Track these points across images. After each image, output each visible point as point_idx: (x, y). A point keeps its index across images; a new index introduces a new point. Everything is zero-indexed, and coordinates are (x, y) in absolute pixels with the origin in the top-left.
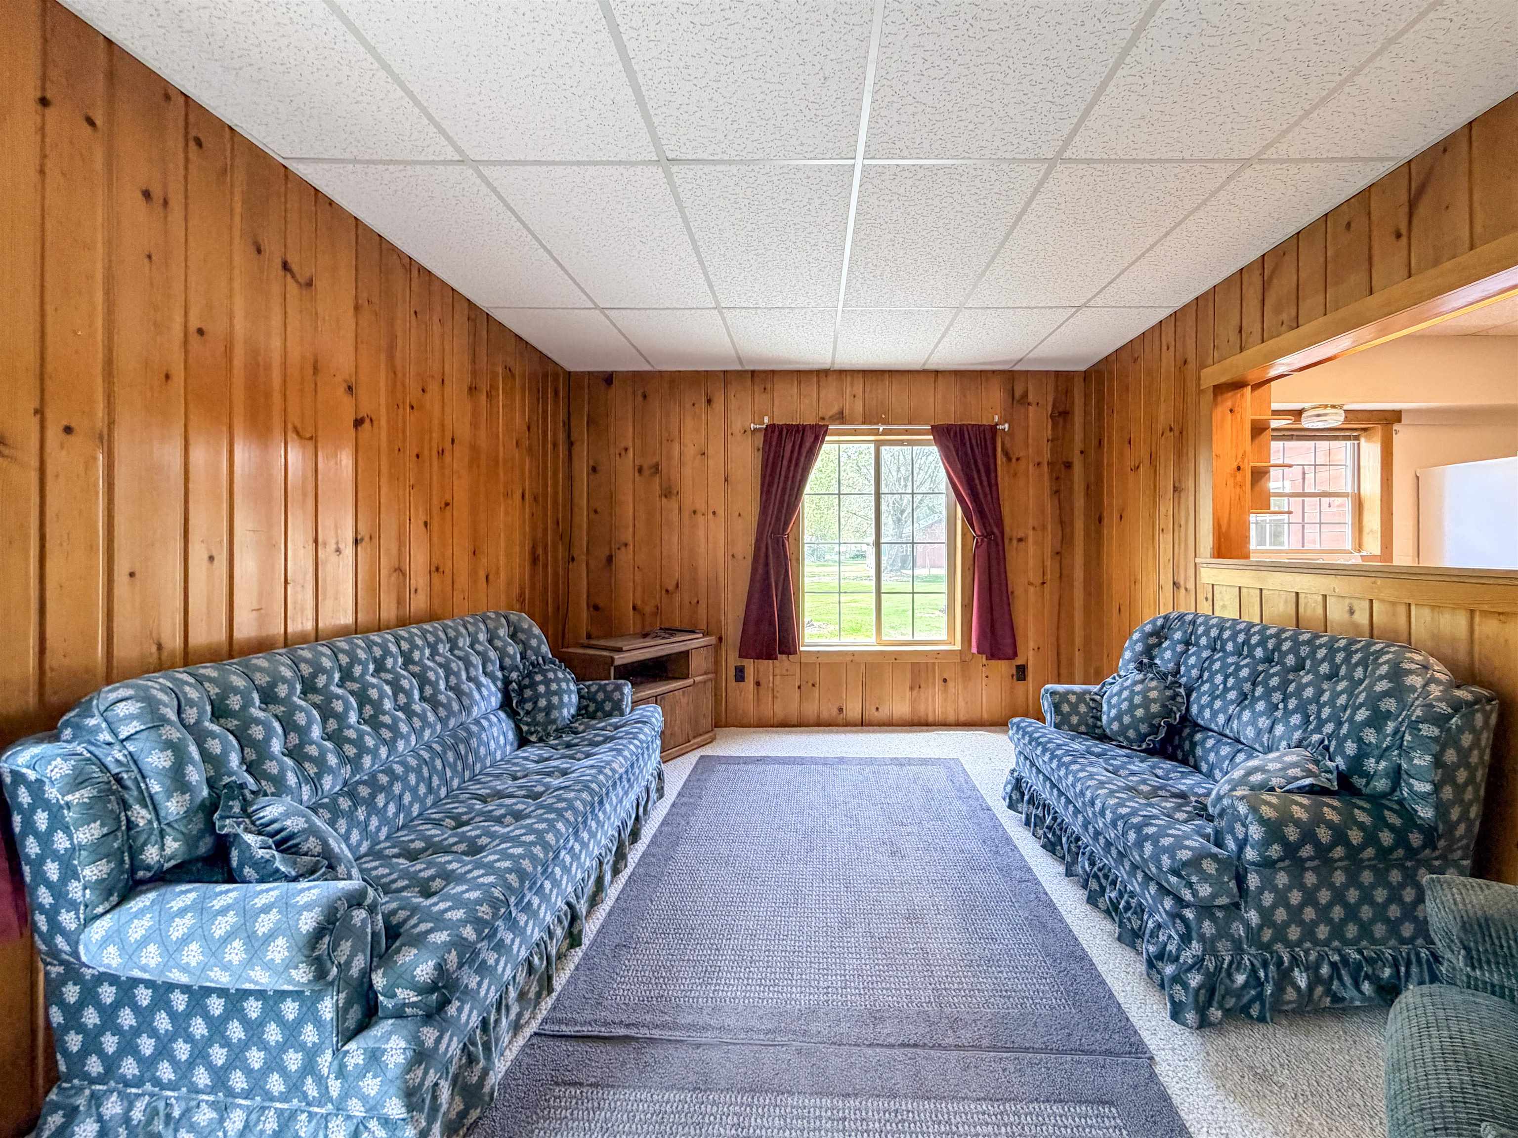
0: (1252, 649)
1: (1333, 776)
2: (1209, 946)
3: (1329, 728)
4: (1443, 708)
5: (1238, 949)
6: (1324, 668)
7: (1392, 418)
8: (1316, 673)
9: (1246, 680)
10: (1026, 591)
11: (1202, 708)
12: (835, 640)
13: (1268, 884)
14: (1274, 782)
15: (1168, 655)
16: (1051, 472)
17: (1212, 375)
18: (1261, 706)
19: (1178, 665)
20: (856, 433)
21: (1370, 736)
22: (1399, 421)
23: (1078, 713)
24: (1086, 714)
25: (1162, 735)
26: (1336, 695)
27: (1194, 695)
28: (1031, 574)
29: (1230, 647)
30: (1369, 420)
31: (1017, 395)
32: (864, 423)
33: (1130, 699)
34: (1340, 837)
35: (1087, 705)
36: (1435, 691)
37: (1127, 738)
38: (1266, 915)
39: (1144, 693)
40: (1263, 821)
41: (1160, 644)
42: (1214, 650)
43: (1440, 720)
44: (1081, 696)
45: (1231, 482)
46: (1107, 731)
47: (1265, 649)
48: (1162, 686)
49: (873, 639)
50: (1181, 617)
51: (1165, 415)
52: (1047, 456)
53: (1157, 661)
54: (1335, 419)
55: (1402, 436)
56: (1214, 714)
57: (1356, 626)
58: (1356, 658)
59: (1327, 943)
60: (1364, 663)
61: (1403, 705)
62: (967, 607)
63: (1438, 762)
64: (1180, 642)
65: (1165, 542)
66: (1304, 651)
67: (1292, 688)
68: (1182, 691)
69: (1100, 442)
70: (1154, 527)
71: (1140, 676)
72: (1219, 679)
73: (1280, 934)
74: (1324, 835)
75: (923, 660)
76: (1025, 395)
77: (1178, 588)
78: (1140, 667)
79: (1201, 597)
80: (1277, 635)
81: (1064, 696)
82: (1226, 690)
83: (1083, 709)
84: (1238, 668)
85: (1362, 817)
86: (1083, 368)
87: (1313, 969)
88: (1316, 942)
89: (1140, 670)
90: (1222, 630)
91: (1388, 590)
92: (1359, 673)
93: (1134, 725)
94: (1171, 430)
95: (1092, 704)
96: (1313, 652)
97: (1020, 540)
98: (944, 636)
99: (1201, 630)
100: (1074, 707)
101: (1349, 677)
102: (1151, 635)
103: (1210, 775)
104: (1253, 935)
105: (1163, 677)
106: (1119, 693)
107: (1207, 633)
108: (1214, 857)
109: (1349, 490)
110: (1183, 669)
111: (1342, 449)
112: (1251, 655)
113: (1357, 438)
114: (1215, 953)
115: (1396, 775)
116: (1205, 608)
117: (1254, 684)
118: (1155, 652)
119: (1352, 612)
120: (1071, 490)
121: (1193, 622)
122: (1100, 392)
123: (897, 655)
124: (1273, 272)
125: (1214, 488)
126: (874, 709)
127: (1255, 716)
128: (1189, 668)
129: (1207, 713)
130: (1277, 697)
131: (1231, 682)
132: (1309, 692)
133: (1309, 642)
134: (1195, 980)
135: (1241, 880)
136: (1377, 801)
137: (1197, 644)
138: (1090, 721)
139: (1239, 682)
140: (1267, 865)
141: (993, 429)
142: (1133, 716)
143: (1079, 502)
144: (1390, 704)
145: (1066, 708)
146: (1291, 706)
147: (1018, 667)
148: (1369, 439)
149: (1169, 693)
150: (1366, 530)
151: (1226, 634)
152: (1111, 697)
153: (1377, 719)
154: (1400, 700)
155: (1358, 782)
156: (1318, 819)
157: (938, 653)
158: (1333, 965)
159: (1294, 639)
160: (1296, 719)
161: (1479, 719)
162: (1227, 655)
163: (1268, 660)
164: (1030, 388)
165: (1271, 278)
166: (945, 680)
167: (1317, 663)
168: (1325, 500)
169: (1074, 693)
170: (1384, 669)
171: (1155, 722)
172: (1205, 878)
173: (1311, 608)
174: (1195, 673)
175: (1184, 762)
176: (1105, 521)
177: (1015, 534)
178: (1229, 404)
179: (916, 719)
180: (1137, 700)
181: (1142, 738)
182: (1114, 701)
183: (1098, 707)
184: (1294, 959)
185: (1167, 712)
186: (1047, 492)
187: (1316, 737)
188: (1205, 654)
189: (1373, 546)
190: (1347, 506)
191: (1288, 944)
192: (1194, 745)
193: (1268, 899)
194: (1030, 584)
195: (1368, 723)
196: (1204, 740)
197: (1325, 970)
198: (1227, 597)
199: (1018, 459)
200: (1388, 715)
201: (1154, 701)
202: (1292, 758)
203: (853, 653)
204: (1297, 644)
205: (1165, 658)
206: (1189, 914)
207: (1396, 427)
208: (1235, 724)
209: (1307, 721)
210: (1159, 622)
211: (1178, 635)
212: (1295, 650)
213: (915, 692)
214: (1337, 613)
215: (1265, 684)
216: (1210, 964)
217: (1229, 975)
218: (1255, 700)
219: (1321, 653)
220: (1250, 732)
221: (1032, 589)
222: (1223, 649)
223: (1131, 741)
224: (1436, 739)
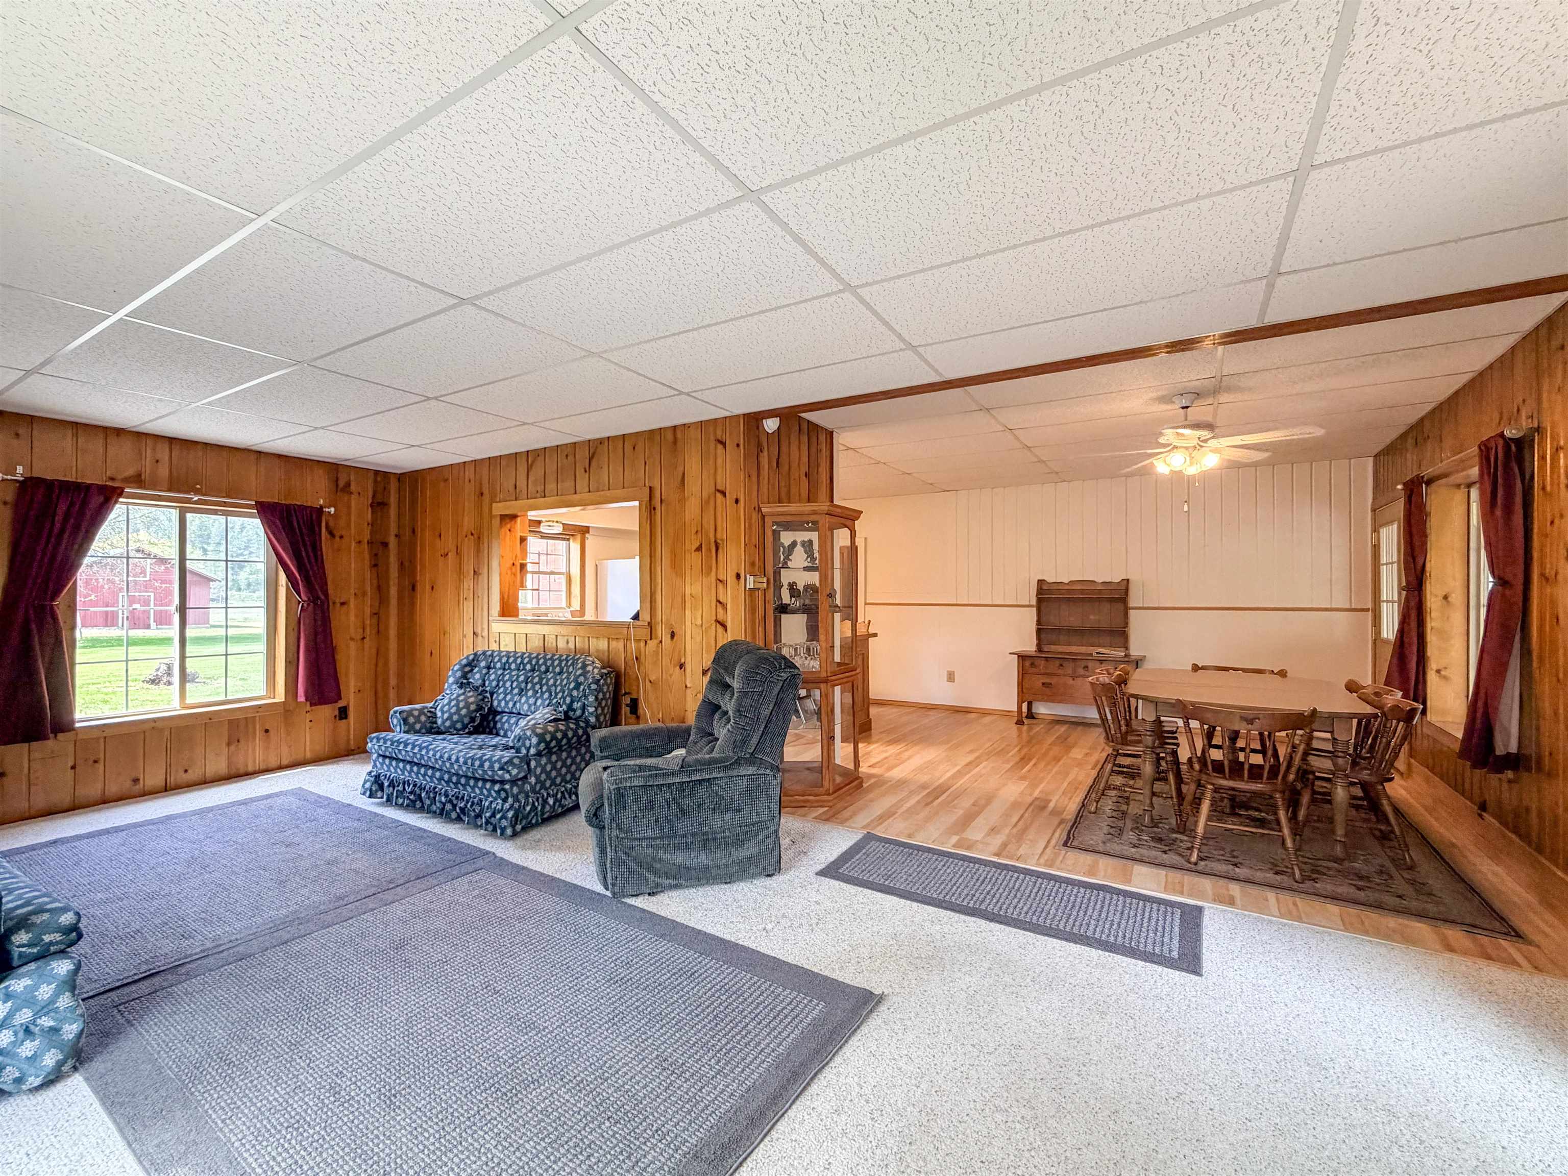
0: (524, 665)
1: (562, 714)
2: (516, 799)
3: (560, 695)
4: (598, 677)
5: (527, 796)
6: (558, 670)
7: (585, 530)
8: (554, 672)
9: (522, 682)
10: (348, 646)
11: (500, 701)
12: (124, 712)
13: (538, 764)
14: (540, 721)
15: (477, 676)
16: (371, 550)
17: (499, 509)
18: (530, 693)
19: (484, 681)
20: (160, 498)
21: (575, 693)
22: (588, 532)
23: (420, 722)
24: (425, 721)
25: (478, 721)
26: (562, 680)
27: (495, 695)
28: (352, 630)
29: (513, 666)
30: (574, 530)
31: (341, 483)
32: (169, 490)
33: (457, 705)
34: (565, 735)
35: (425, 715)
36: (596, 671)
37: (456, 729)
38: (538, 778)
39: (465, 700)
40: (537, 735)
41: (471, 671)
42: (504, 669)
43: (597, 682)
44: (421, 711)
45: (509, 572)
46: (442, 728)
47: (531, 664)
48: (476, 694)
49: (176, 703)
50: (484, 653)
51: (468, 522)
52: (366, 537)
53: (471, 680)
54: (558, 529)
55: (590, 540)
56: (507, 703)
57: (570, 650)
58: (569, 663)
59: (560, 785)
60: (572, 664)
61: (586, 679)
62: (292, 663)
63: (597, 698)
64: (484, 668)
65: (468, 606)
66: (549, 663)
67: (544, 682)
68: (488, 695)
69: (414, 531)
70: (459, 595)
71: (462, 691)
72: (508, 684)
73: (543, 786)
74: (559, 735)
75: (240, 716)
76: (348, 485)
77: (477, 636)
78: (461, 686)
79: (491, 640)
80: (537, 657)
81: (410, 713)
82: (512, 689)
83: (423, 718)
84: (518, 676)
85: (572, 726)
86: (399, 472)
87: (555, 796)
88: (556, 785)
89: (461, 687)
90: (509, 658)
91: (582, 631)
92: (571, 669)
93: (461, 720)
94: (472, 534)
95: (429, 714)
96: (553, 663)
97: (343, 604)
98: (263, 693)
99: (496, 659)
100: (417, 719)
101: (567, 671)
102: (466, 666)
103: (505, 736)
104: (533, 790)
105: (476, 689)
106: (449, 703)
107: (500, 660)
108: (518, 757)
109: (564, 571)
110: (487, 683)
111: (561, 545)
112: (524, 669)
113: (568, 540)
114: (518, 801)
115: (584, 708)
116: (494, 647)
117: (527, 683)
118: (469, 675)
119: (568, 643)
120: (387, 565)
121: (492, 655)
122: (413, 492)
123: (210, 716)
124: (533, 462)
125: (500, 574)
126: (181, 773)
127: (528, 698)
128: (491, 682)
129: (503, 704)
130: (537, 687)
131: (515, 684)
132: (551, 682)
133: (551, 659)
134: (510, 814)
135: (528, 764)
136: (577, 720)
137: (495, 667)
138: (428, 725)
139: (519, 683)
140: (539, 754)
141: (320, 511)
142: (459, 715)
143: (394, 572)
144: (581, 679)
145: (411, 720)
146: (544, 690)
147: (340, 708)
148: (574, 540)
149: (480, 697)
150: (573, 595)
151: (511, 660)
152: (444, 706)
153: (577, 687)
154: (585, 677)
155: (571, 714)
156: (557, 730)
157: (260, 706)
158: (562, 793)
159: (544, 657)
160: (546, 695)
161: (609, 681)
162: (512, 671)
163: (533, 670)
164: (352, 478)
165: (532, 465)
166: (267, 731)
167: (554, 668)
168: (552, 576)
169: (416, 710)
170: (580, 665)
171: (473, 715)
172: (514, 765)
173: (551, 642)
174: (494, 683)
175: (490, 733)
176: (419, 587)
177: (337, 601)
178: (508, 526)
179: (233, 771)
180: (462, 705)
181: (465, 727)
182: (446, 709)
183: (434, 715)
184: (548, 794)
185: (479, 708)
186: (367, 562)
187: (555, 701)
188: (500, 672)
189: (576, 605)
190: (563, 580)
191: (546, 789)
192: (495, 723)
193: (539, 770)
194: (352, 639)
195: (574, 688)
196: (501, 719)
197: (559, 796)
198: (507, 639)
199: (341, 537)
200: (580, 684)
201: (472, 703)
202: (546, 711)
203: (154, 720)
204: (546, 660)
205: (476, 678)
206: (507, 787)
207: (587, 535)
208: (518, 705)
209: (551, 695)
210: (471, 658)
211: (483, 664)
212: (545, 663)
213: (233, 748)
214: (561, 644)
215: (532, 682)
216: (516, 805)
217: (524, 808)
218: (527, 691)
219: (556, 663)
220: (526, 707)
221: (352, 644)
222: (510, 668)
223: (458, 730)
224: (596, 690)
